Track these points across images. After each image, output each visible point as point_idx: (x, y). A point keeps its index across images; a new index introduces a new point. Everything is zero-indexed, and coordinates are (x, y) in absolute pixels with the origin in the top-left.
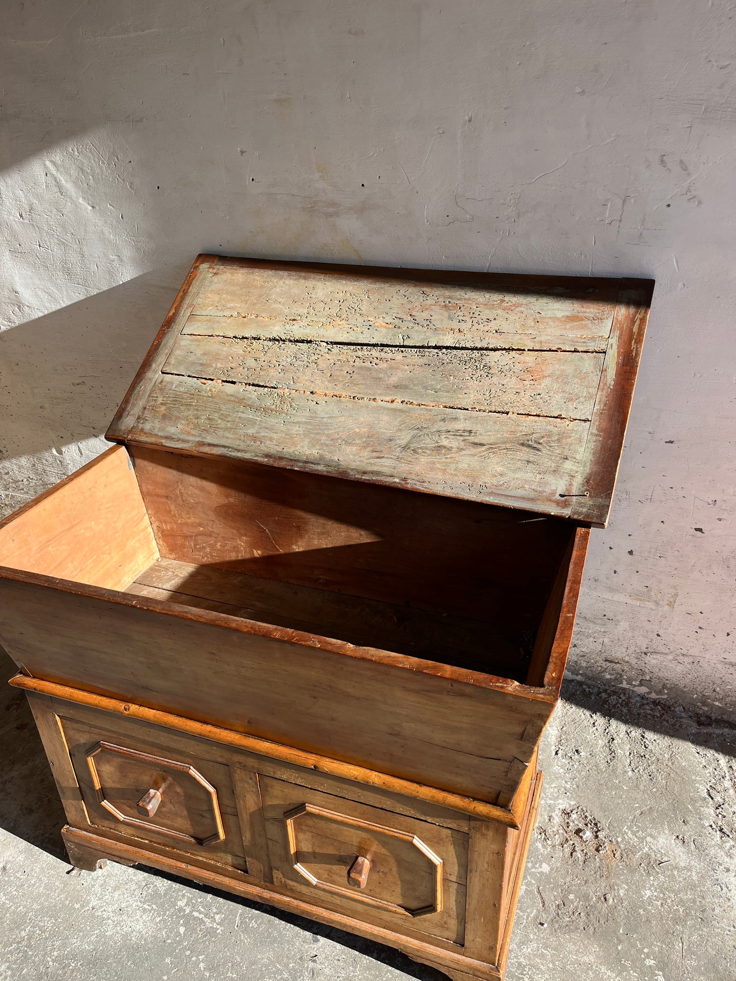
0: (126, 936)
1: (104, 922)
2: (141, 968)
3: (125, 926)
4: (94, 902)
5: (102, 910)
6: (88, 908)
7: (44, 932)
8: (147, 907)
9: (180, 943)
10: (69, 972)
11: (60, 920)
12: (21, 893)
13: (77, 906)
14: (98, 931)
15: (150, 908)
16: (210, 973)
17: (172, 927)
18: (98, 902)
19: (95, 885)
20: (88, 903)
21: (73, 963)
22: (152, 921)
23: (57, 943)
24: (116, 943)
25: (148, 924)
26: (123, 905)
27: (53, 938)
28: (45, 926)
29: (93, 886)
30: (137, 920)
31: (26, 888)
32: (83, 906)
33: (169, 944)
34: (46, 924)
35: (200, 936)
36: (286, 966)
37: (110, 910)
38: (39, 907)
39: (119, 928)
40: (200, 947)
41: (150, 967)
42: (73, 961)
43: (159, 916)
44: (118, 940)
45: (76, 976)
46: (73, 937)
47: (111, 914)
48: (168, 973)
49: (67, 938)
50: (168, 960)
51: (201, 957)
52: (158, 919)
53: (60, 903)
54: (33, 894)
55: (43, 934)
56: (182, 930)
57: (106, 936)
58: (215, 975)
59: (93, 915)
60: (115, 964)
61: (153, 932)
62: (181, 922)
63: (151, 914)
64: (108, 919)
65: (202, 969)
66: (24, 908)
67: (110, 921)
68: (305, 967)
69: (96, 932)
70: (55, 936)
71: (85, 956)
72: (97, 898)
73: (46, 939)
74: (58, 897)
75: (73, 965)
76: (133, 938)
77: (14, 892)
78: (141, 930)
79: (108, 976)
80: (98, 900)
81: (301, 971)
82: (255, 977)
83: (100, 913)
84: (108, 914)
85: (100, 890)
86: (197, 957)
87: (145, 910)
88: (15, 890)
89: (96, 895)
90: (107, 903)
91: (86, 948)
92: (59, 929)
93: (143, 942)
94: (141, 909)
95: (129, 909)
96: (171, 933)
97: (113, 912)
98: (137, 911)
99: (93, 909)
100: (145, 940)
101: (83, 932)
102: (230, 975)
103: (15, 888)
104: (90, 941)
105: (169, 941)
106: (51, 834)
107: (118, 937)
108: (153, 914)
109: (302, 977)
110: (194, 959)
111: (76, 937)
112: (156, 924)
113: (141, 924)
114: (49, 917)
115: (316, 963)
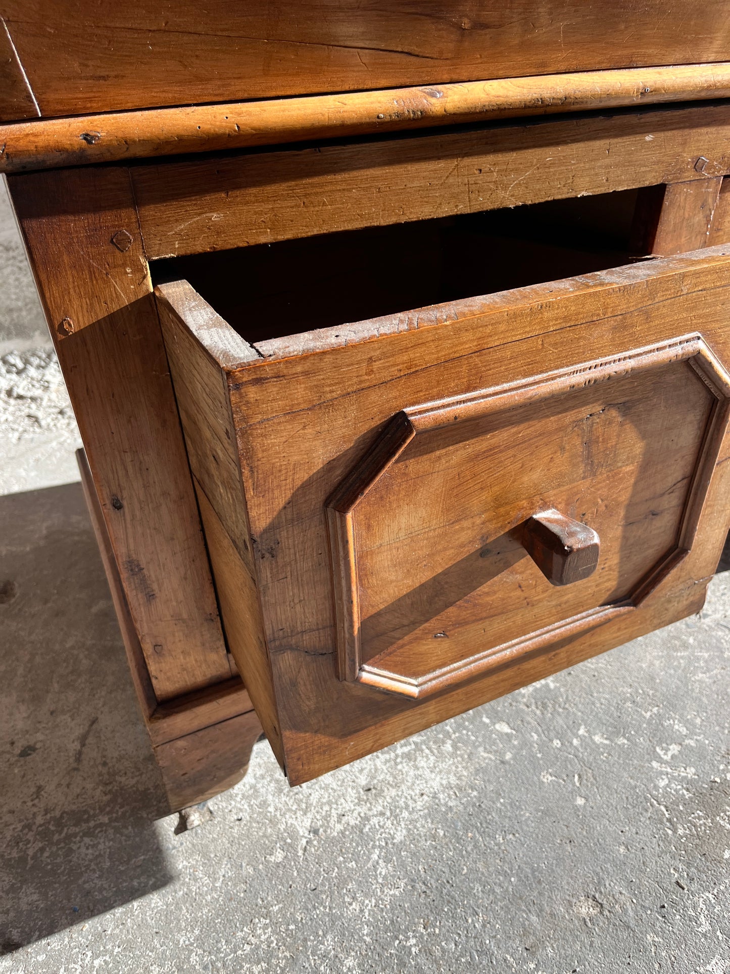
0: (433, 812)
1: (366, 829)
2: (528, 826)
3: (410, 802)
4: (302, 825)
5: (334, 818)
6: (304, 841)
7: (270, 954)
8: (406, 749)
9: (525, 744)
10: (422, 960)
11: (276, 908)
12: (117, 950)
13: (279, 856)
14: (377, 851)
15: (413, 746)
16: (624, 736)
17: (484, 736)
18: (309, 815)
19: (265, 802)
20: (294, 835)
21: (408, 938)
22: (441, 756)
23: (329, 942)
24: (434, 837)
25: (442, 766)
26: (363, 781)
27: (305, 946)
28: (258, 947)
29: (264, 804)
30: (417, 777)
31: (117, 931)
32: (289, 848)
33: (514, 758)
34: (253, 940)
35: (538, 712)
36: (685, 646)
37: (349, 806)
38: (197, 932)
39: (405, 814)
40: (561, 722)
41: (537, 810)
42: (401, 937)
43: (444, 742)
44: (430, 829)
45: (443, 951)
46: (344, 905)
47: (358, 809)
48: (575, 792)
49: (333, 919)
50: (547, 778)
51: (582, 732)
52: (448, 747)
53: (235, 885)
54: (148, 926)
55: (274, 961)
56: (504, 728)
57: (399, 848)
58: (633, 732)
59: (332, 841)
60: (480, 865)
61: (466, 768)
62: (486, 720)
63: (427, 751)
64: (367, 819)
65: (607, 742)
66: (161, 966)
67: (374, 821)
68: (707, 628)
69: (375, 857)
70: (305, 940)
71: (412, 907)
72: (299, 813)
73: (293, 960)
74: (215, 880)
75: (413, 941)
76: (450, 804)
77: (97, 963)
78: (444, 782)
79: (498, 890)
80: (305, 814)
81: (711, 636)
82: (678, 688)
83: (339, 827)
84: (355, 814)
85: (284, 799)
86: (577, 736)
87: (408, 756)
88: (95, 956)
89: (290, 810)
90: (329, 803)
91: (394, 895)
92: (295, 922)
93: (475, 793)
94: (399, 760)
95: (381, 777)
96: (494, 744)
97: (359, 804)
98: (399, 767)
99: (316, 832)
100: (473, 788)
101: (351, 879)
102: (649, 714)
103: (89, 954)
104: (385, 878)
105: (508, 756)
106: (47, 812)
107: (424, 827)
108: (429, 748)
109: (723, 641)
110: (575, 742)
111: (347, 899)
112: (453, 755)
113: (433, 776)
114: (243, 923)
115: (709, 615)
